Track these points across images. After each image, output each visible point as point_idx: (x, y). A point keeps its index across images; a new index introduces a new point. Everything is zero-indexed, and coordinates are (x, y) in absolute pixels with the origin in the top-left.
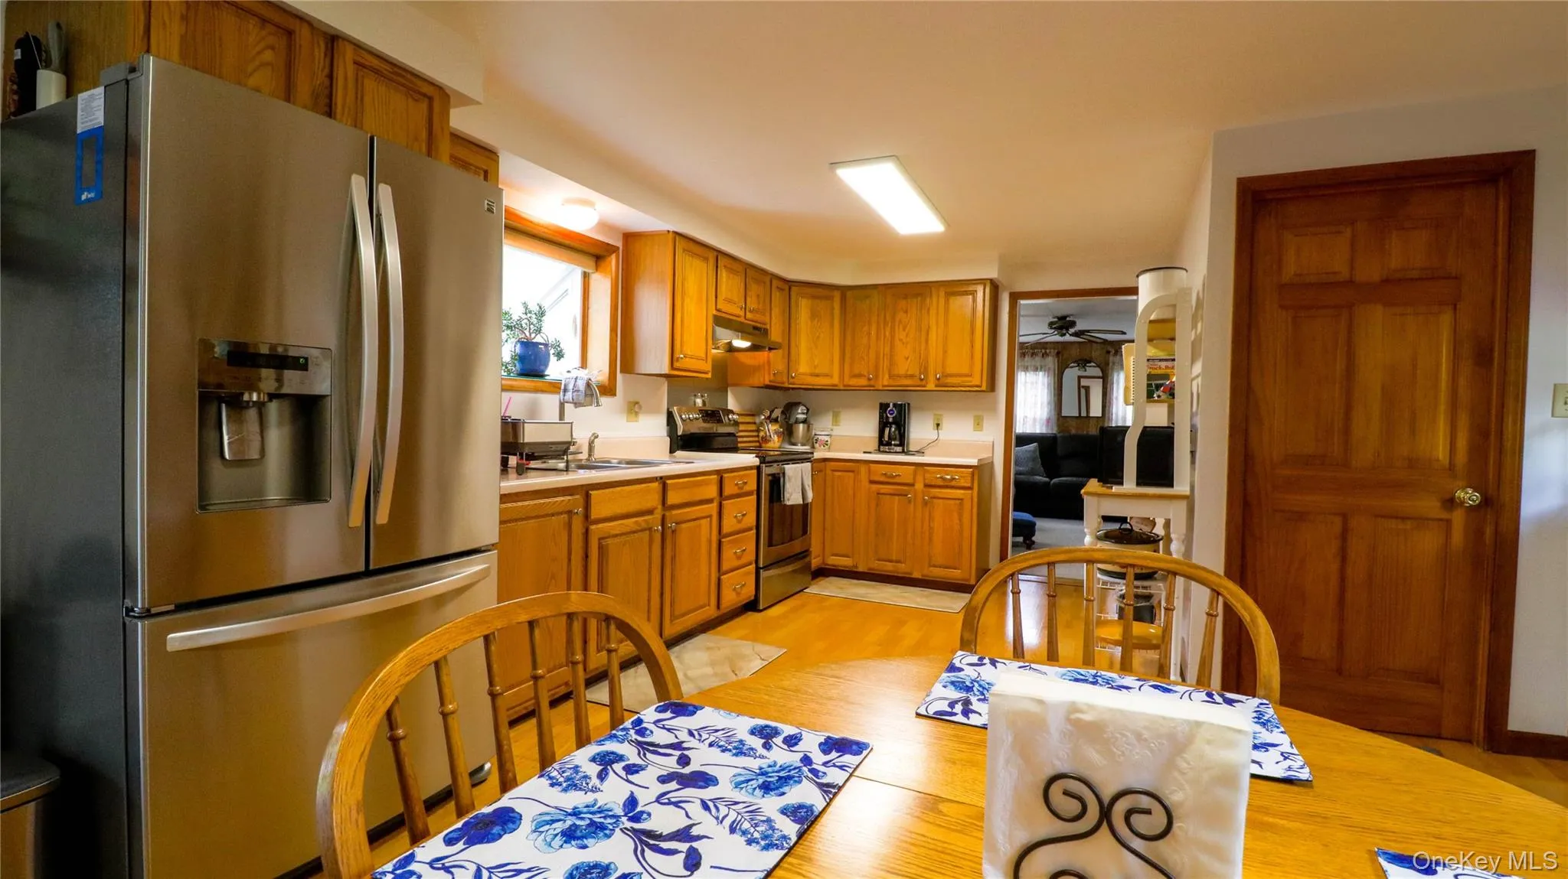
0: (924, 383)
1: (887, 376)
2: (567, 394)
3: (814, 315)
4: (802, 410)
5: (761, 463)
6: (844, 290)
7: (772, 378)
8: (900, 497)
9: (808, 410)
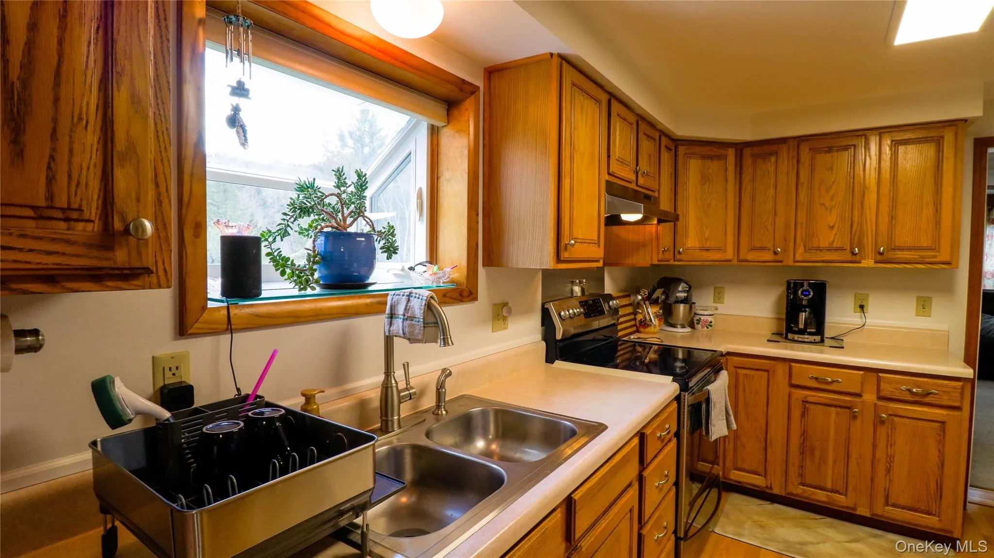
0: (857, 258)
1: (801, 250)
2: (395, 321)
3: (705, 179)
4: (683, 288)
5: (681, 390)
6: (740, 147)
7: (661, 256)
8: (839, 409)
9: (690, 287)
